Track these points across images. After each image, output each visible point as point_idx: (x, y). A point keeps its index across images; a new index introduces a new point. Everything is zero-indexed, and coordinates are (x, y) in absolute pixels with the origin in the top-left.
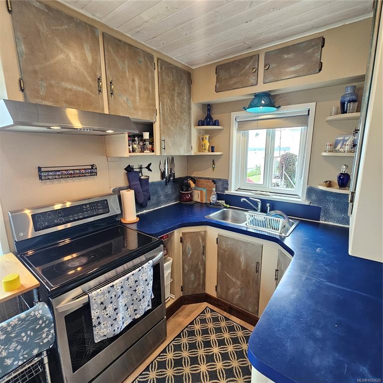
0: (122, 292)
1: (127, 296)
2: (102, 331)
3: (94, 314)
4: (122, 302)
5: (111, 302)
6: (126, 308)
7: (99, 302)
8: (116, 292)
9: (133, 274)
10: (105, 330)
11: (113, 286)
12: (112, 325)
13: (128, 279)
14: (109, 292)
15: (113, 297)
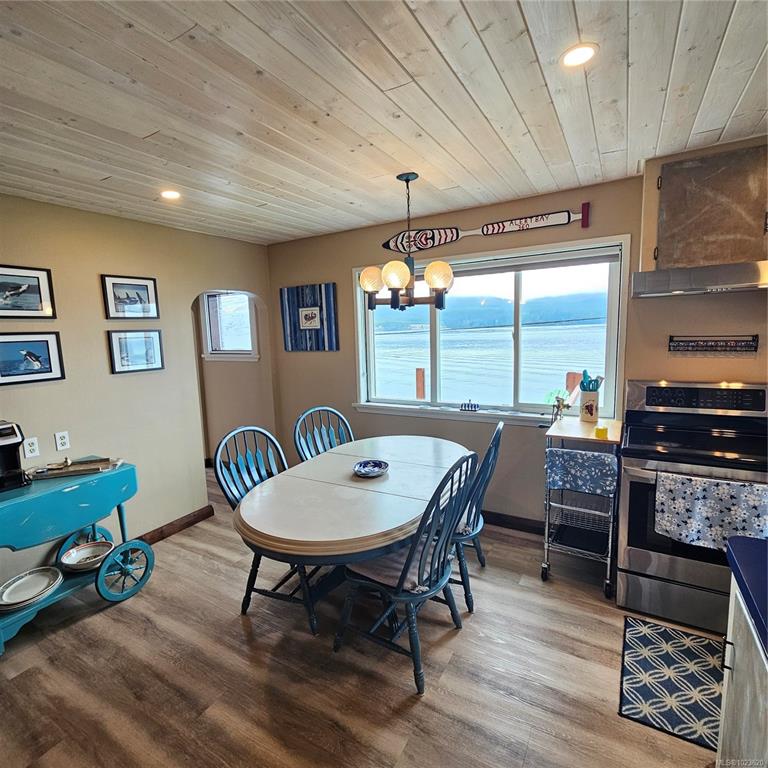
0: (704, 497)
1: (712, 509)
2: (665, 522)
3: (660, 496)
4: (702, 510)
5: (684, 498)
6: (708, 523)
7: (668, 487)
8: (693, 489)
9: (728, 484)
10: (668, 524)
11: (691, 480)
12: (678, 525)
13: (717, 485)
14: (683, 484)
15: (688, 493)
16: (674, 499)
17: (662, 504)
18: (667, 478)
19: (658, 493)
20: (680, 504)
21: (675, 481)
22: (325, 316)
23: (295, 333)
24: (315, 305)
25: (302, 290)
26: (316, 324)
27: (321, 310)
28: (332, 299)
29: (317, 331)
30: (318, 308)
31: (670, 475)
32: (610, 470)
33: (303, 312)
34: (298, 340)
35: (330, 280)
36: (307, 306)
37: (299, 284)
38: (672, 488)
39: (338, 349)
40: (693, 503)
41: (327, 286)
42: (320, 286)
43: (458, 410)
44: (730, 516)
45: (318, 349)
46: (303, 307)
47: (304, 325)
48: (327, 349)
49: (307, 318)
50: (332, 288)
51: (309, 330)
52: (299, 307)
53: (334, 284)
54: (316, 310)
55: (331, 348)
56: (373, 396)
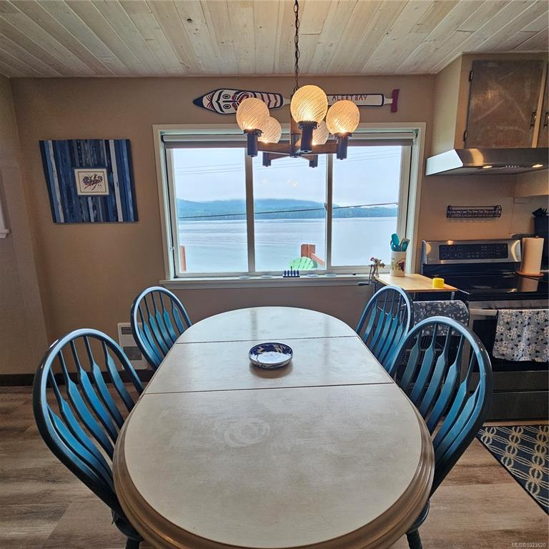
0: (529, 324)
1: (532, 331)
2: (502, 348)
3: (500, 328)
4: (526, 334)
5: (516, 327)
6: (528, 342)
7: (506, 321)
8: (523, 319)
9: (544, 311)
10: (505, 349)
11: (521, 312)
12: (512, 349)
13: (538, 313)
14: (517, 316)
15: (520, 322)
16: (510, 329)
17: (502, 334)
18: (506, 313)
19: (498, 326)
20: (514, 332)
21: (511, 315)
22: (116, 180)
23: (70, 202)
24: (99, 165)
25: (79, 144)
26: (102, 189)
27: (110, 171)
28: (126, 159)
29: (104, 198)
30: (105, 170)
31: (507, 310)
32: (463, 314)
33: (80, 174)
34: (74, 209)
35: (122, 136)
36: (88, 166)
37: (74, 137)
38: (509, 320)
39: (136, 219)
40: (522, 330)
41: (117, 143)
42: (107, 142)
43: (282, 277)
44: (543, 334)
45: (107, 220)
46: (81, 166)
47: (82, 190)
48: (121, 218)
49: (87, 180)
50: (125, 147)
51: (92, 197)
52: (74, 166)
53: (128, 141)
54: (102, 172)
55: (126, 219)
56: (181, 271)
